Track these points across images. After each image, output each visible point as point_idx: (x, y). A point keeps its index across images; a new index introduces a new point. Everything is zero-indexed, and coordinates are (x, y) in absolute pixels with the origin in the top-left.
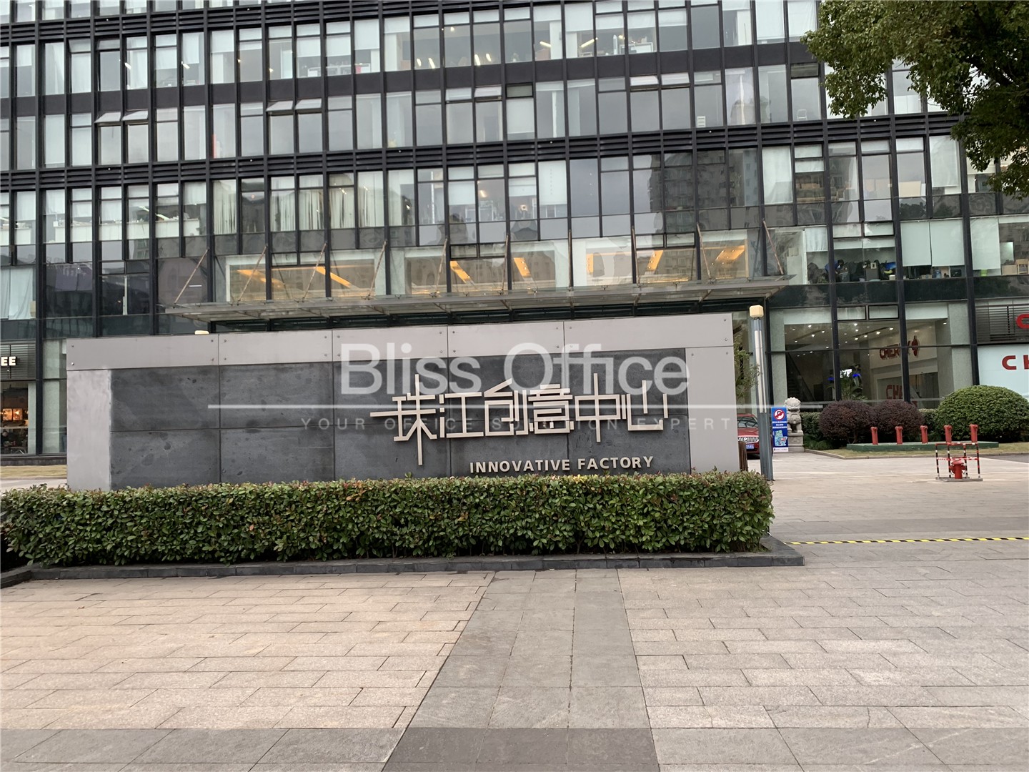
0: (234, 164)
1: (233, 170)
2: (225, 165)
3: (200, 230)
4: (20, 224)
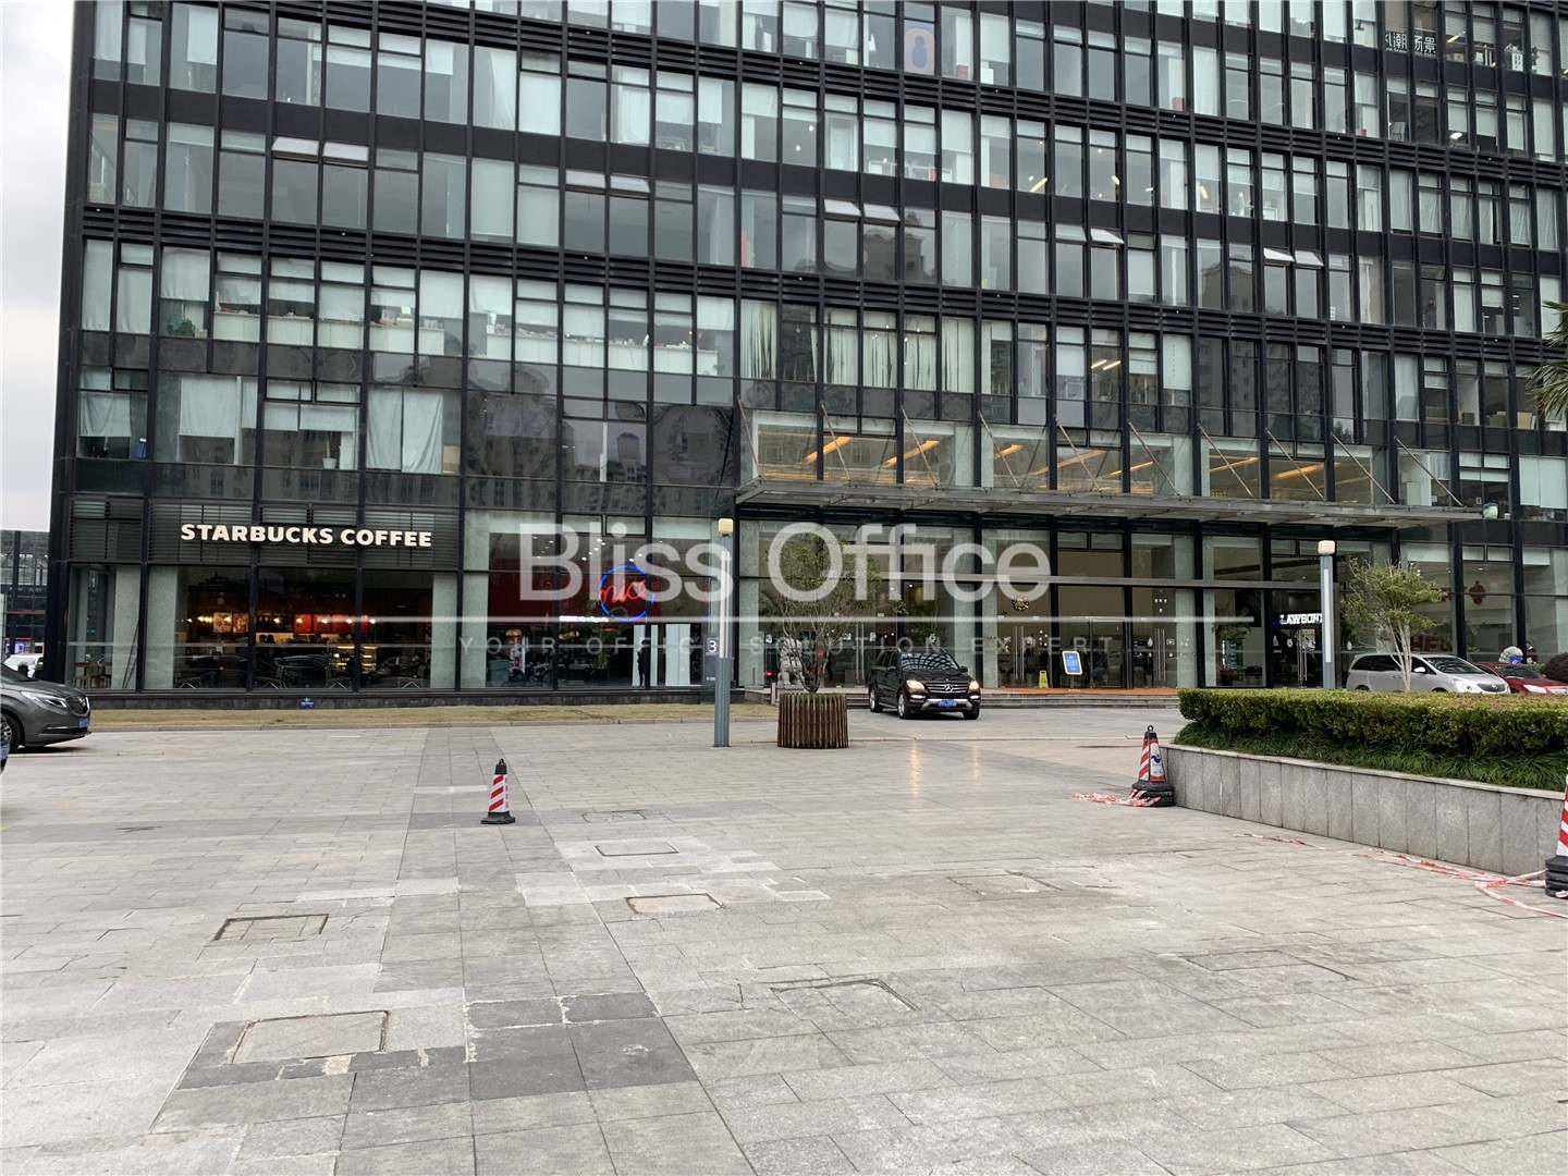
0: (776, 280)
1: (775, 289)
2: (762, 279)
3: (719, 368)
4: (427, 322)
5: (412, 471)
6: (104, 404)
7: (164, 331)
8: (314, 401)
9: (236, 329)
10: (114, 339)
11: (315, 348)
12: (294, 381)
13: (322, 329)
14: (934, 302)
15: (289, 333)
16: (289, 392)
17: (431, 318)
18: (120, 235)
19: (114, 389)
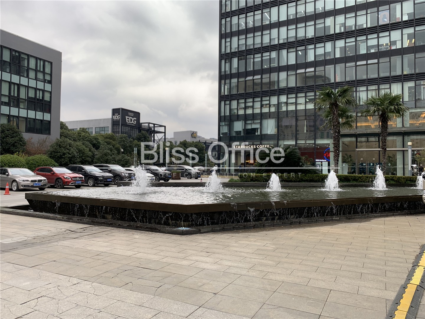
0: (344, 83)
1: (344, 85)
2: (341, 84)
4: (271, 106)
5: (269, 134)
6: (224, 127)
7: (231, 115)
8: (253, 123)
9: (241, 112)
10: (225, 116)
11: (253, 114)
12: (250, 120)
13: (254, 110)
14: (388, 80)
15: (249, 111)
16: (250, 122)
17: (272, 105)
18: (225, 100)
19: (225, 125)
